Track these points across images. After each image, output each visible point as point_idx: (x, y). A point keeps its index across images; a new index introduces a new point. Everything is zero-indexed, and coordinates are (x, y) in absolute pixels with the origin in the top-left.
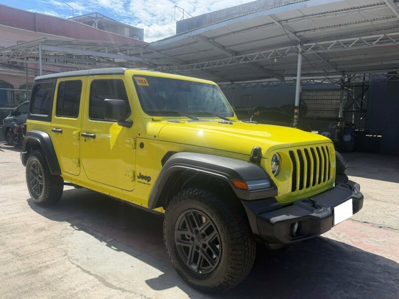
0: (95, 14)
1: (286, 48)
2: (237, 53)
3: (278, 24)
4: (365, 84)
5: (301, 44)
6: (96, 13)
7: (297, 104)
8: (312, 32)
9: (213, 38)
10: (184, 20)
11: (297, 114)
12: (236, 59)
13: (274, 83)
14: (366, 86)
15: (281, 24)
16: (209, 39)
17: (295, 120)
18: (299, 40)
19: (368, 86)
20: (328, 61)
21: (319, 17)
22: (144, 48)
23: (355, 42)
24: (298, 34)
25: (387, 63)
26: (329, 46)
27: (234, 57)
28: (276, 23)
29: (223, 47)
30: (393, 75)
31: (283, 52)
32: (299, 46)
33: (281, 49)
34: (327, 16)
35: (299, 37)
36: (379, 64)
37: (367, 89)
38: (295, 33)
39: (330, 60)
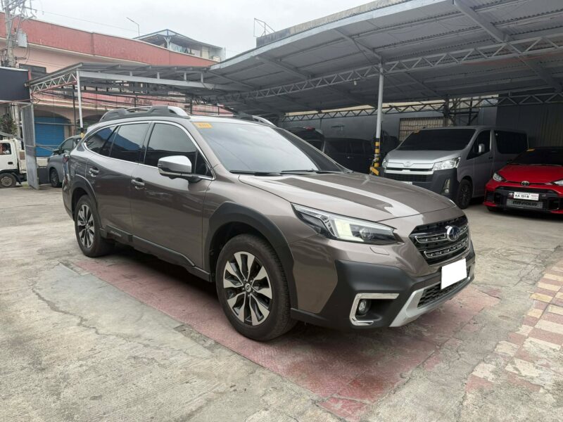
0: (166, 32)
1: (367, 68)
2: (314, 76)
3: (349, 39)
4: (473, 110)
5: (382, 63)
6: (167, 30)
7: (378, 136)
8: (392, 48)
9: (281, 58)
10: (265, 36)
11: (378, 147)
12: (312, 82)
13: (367, 111)
14: (474, 112)
15: (353, 39)
16: (277, 58)
17: (376, 155)
18: (380, 58)
19: (478, 112)
20: (423, 83)
21: (394, 29)
22: (205, 72)
23: (469, 55)
24: (377, 51)
25: (494, 83)
26: (436, 61)
27: (310, 80)
28: (347, 38)
29: (297, 69)
30: (505, 98)
31: (362, 73)
32: (380, 65)
33: (361, 69)
34: (403, 27)
35: (379, 54)
36: (485, 84)
37: (476, 116)
38: (374, 49)
39: (425, 82)
